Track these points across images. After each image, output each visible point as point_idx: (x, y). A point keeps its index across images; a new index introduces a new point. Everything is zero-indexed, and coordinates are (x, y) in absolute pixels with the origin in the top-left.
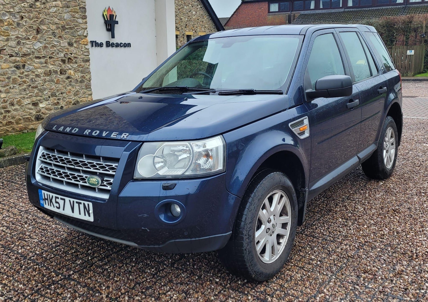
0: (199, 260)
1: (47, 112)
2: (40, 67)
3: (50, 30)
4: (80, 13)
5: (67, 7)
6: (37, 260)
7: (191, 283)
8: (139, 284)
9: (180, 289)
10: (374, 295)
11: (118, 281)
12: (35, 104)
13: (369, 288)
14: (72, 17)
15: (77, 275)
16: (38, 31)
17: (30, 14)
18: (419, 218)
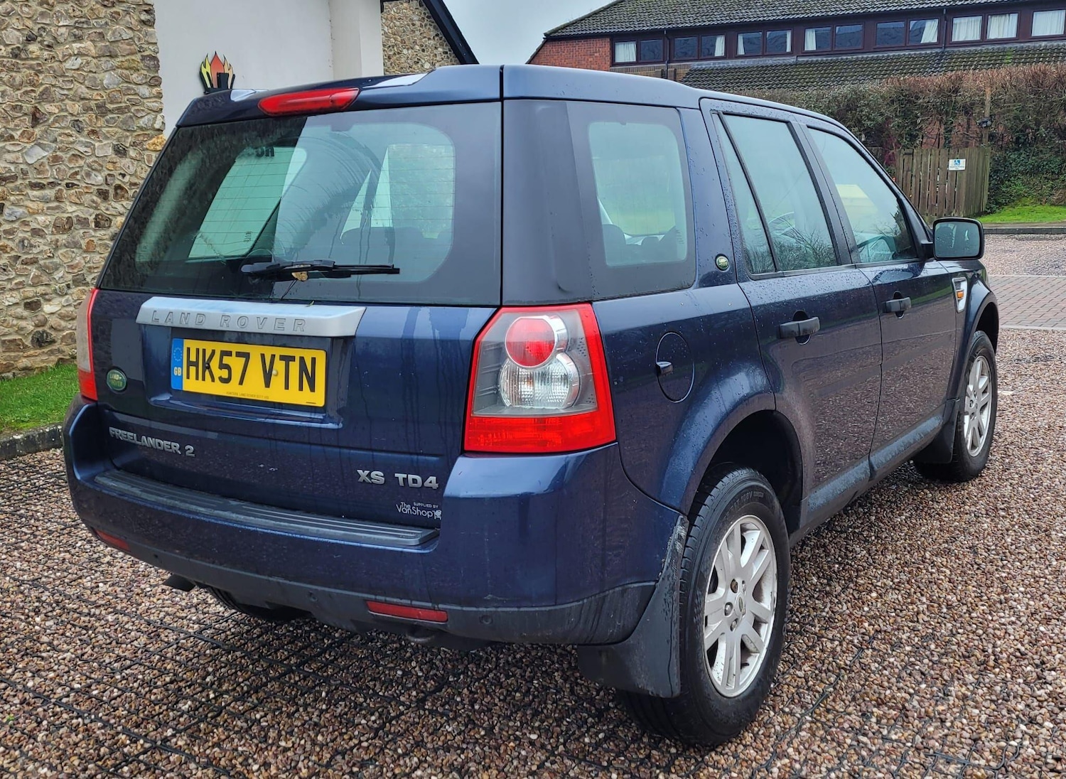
0: (484, 691)
1: (63, 323)
2: (43, 210)
3: (66, 114)
4: (142, 71)
5: (111, 56)
6: (77, 704)
7: (470, 746)
8: (343, 754)
9: (444, 762)
10: (903, 757)
11: (289, 749)
12: (32, 306)
13: (891, 740)
14: (122, 83)
15: (185, 738)
16: (36, 118)
17: (14, 74)
18: (997, 570)
